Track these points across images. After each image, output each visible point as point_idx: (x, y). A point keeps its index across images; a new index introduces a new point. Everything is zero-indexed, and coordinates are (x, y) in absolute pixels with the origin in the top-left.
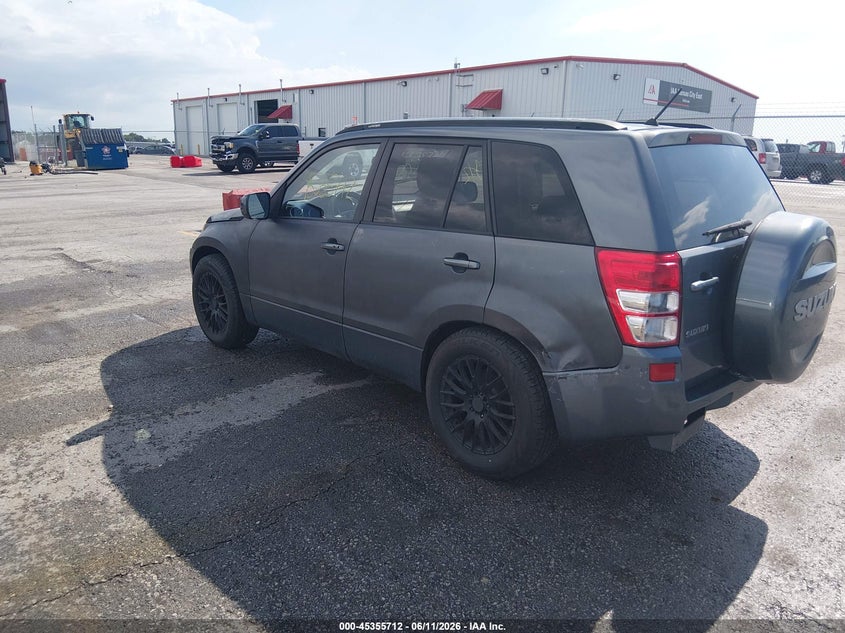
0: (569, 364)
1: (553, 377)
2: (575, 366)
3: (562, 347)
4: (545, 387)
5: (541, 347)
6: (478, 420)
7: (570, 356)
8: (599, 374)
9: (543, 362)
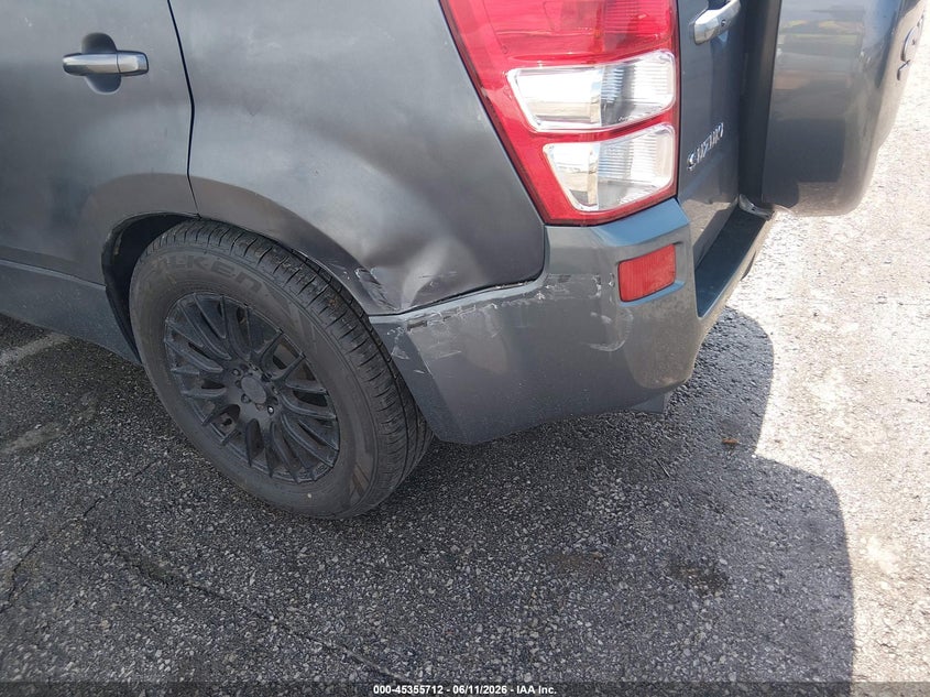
0: (426, 289)
1: (395, 326)
2: (439, 291)
3: (399, 252)
4: (382, 349)
5: (348, 261)
6: (264, 418)
7: (423, 271)
8: (498, 301)
9: (364, 293)
